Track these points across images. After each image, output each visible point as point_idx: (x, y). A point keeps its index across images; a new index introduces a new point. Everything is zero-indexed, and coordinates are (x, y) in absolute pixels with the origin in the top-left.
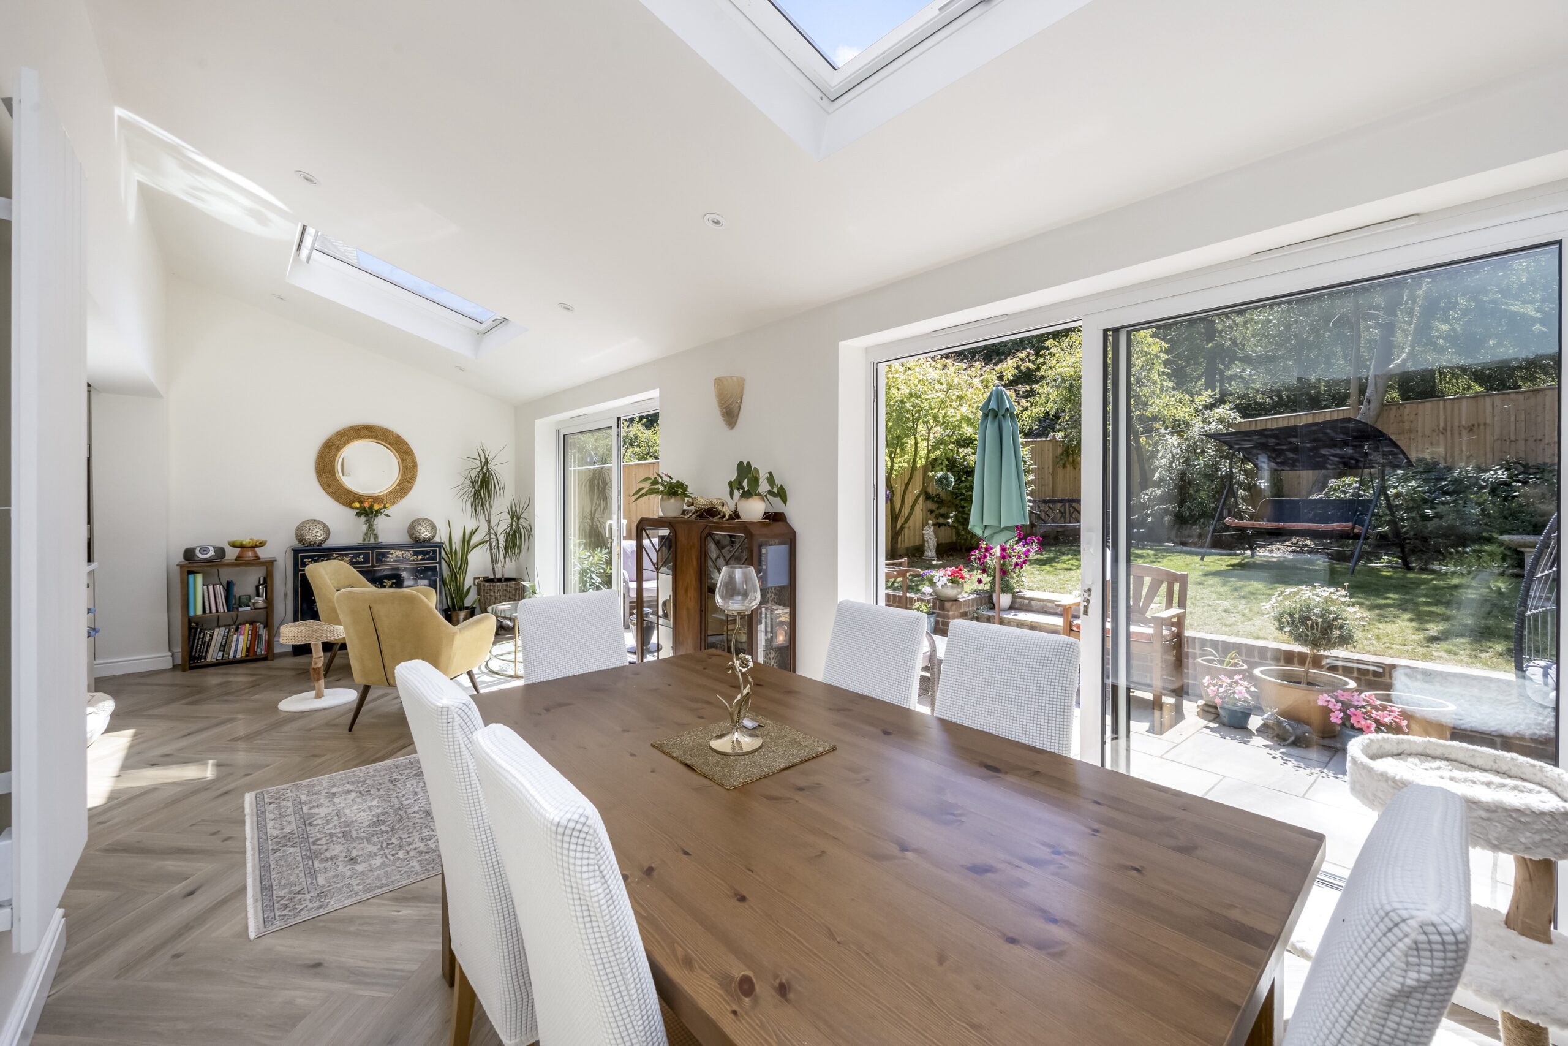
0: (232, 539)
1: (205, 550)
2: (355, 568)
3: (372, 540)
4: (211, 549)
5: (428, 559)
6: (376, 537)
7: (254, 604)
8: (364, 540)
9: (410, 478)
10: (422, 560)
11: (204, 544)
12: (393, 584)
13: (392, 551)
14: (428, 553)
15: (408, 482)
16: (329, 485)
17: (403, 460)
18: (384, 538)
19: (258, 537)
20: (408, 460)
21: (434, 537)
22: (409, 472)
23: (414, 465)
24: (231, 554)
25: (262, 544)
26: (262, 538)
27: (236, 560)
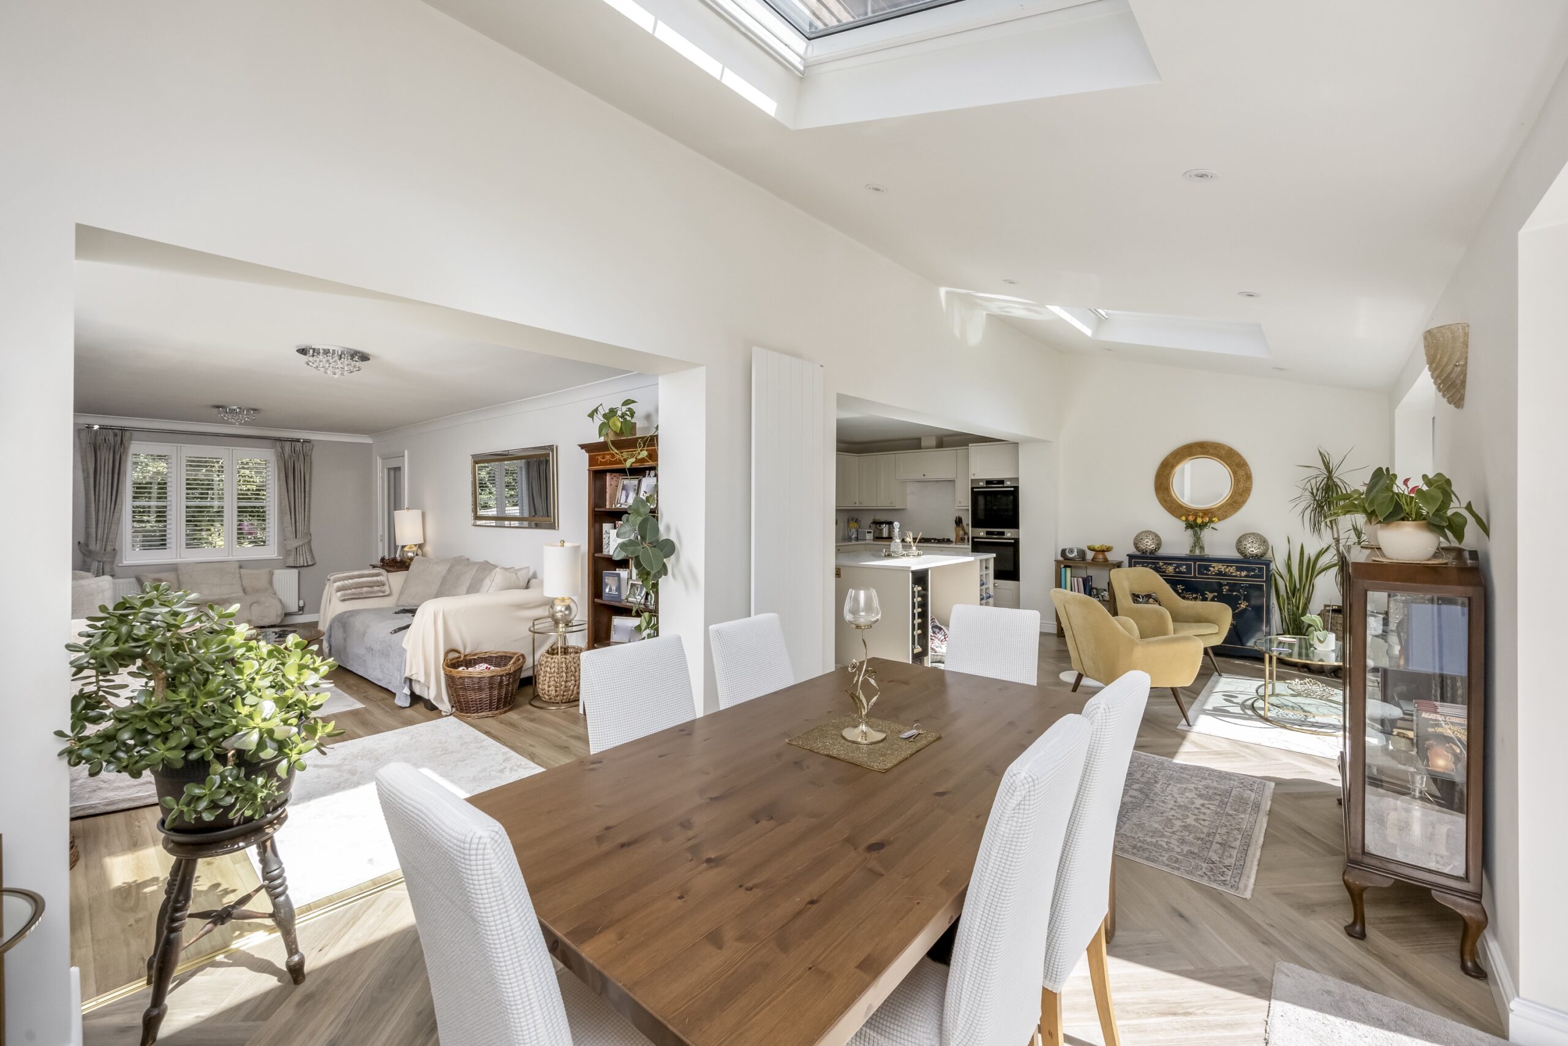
0: (1089, 544)
1: (1071, 551)
2: (1161, 576)
3: (1197, 552)
4: (1076, 550)
5: (1252, 576)
6: (1202, 548)
7: (1102, 596)
8: (1191, 551)
9: (1243, 491)
10: (1246, 576)
11: (1071, 546)
12: (1214, 597)
13: (1214, 564)
14: (1253, 570)
15: (1241, 495)
16: (1165, 501)
17: (1235, 473)
18: (1211, 551)
19: (1107, 544)
20: (1241, 473)
21: (1265, 554)
22: (1241, 485)
23: (1249, 477)
24: (1090, 555)
25: (1109, 549)
26: (1108, 544)
27: (1092, 560)
